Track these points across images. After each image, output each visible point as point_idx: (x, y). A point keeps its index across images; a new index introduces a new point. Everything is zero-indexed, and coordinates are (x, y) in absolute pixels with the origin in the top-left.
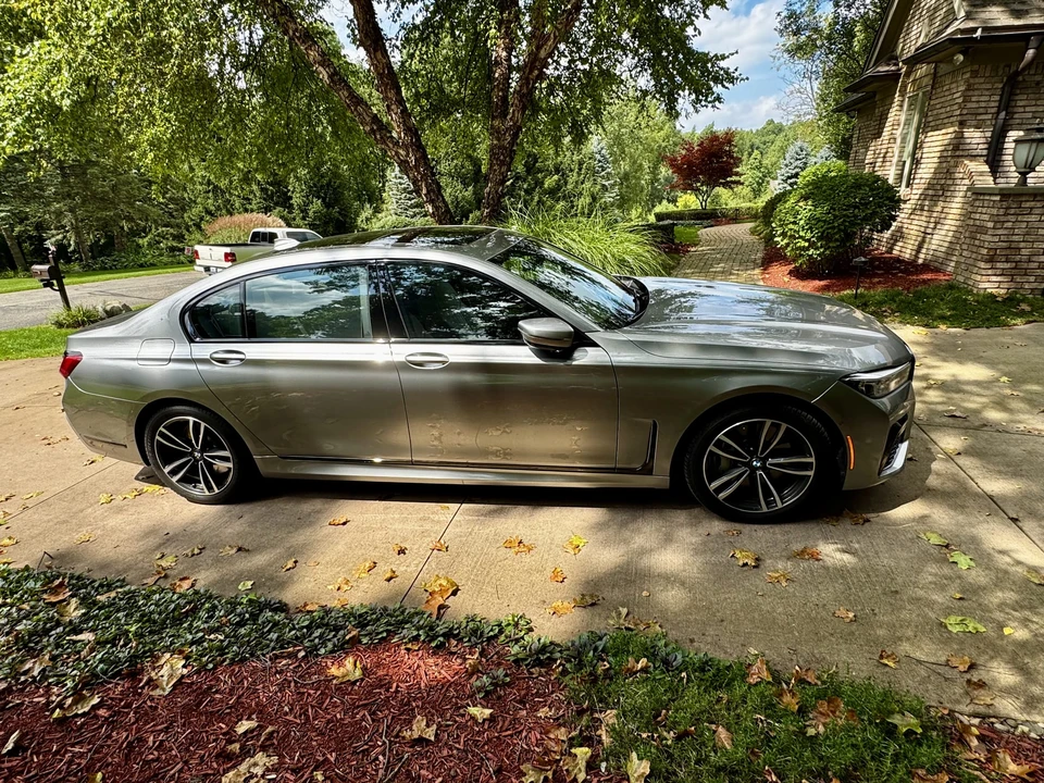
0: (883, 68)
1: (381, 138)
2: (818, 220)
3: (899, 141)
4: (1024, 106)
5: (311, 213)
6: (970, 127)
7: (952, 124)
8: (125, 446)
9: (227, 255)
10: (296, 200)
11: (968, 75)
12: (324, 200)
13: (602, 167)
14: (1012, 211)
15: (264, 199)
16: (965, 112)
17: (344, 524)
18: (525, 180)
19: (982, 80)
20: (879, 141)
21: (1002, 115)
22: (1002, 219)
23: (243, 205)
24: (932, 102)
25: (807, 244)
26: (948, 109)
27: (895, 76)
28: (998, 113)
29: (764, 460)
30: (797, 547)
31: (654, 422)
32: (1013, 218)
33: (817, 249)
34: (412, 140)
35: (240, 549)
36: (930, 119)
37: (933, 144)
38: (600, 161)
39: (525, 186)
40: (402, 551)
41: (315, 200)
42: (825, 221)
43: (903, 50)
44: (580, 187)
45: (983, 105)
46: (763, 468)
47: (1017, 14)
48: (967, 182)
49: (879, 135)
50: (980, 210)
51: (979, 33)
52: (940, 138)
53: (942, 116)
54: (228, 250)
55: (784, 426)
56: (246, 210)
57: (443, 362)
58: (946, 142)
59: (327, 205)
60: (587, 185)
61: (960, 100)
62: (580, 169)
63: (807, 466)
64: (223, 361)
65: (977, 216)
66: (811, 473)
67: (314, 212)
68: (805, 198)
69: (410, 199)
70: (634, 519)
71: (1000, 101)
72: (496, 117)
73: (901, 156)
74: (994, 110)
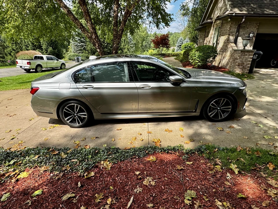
0: (209, 21)
1: (83, 30)
2: (201, 56)
3: (213, 38)
4: (241, 32)
5: (49, 51)
6: (231, 36)
7: (227, 35)
8: (52, 113)
9: (28, 63)
10: (44, 47)
11: (230, 24)
12: (52, 47)
13: (130, 41)
14: (243, 55)
15: (33, 46)
16: (230, 32)
17: (121, 130)
18: (110, 44)
19: (233, 25)
20: (208, 38)
22: (241, 56)
23: (26, 48)
24: (221, 29)
25: (198, 62)
26: (226, 31)
27: (212, 23)
28: (236, 33)
29: (220, 108)
30: (229, 126)
31: (199, 100)
32: (243, 56)
33: (200, 63)
34: (94, 31)
35: (96, 138)
36: (221, 33)
37: (222, 40)
38: (130, 40)
39: (110, 46)
40: (141, 134)
41: (50, 47)
42: (202, 56)
43: (213, 17)
44: (125, 46)
45: (233, 31)
46: (220, 109)
47: (241, 11)
48: (231, 48)
49: (208, 36)
50: (236, 54)
51: (234, 14)
52: (224, 38)
53: (224, 33)
54: (28, 61)
55: (226, 99)
56: (27, 50)
57: (149, 87)
58: (225, 39)
59: (54, 49)
60: (127, 46)
61: (229, 29)
62: (125, 42)
63: (229, 108)
64: (86, 88)
65: (235, 56)
66: (230, 110)
67: (50, 51)
68: (197, 51)
69: (78, 48)
70: (191, 123)
71: (237, 30)
72: (115, 26)
73: (213, 42)
74: (236, 32)
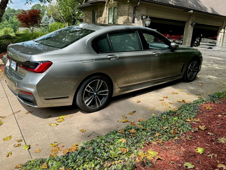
3: (108, 18)
4: (137, 13)
6: (130, 16)
7: (126, 15)
11: (128, 5)
16: (129, 13)
19: (131, 7)
20: (101, 18)
21: (134, 15)
24: (118, 10)
26: (124, 12)
36: (119, 14)
37: (121, 19)
45: (131, 12)
46: (192, 71)
49: (101, 16)
52: (123, 18)
53: (123, 13)
58: (125, 19)
61: (128, 10)
71: (134, 12)
73: (108, 22)
74: (133, 13)
